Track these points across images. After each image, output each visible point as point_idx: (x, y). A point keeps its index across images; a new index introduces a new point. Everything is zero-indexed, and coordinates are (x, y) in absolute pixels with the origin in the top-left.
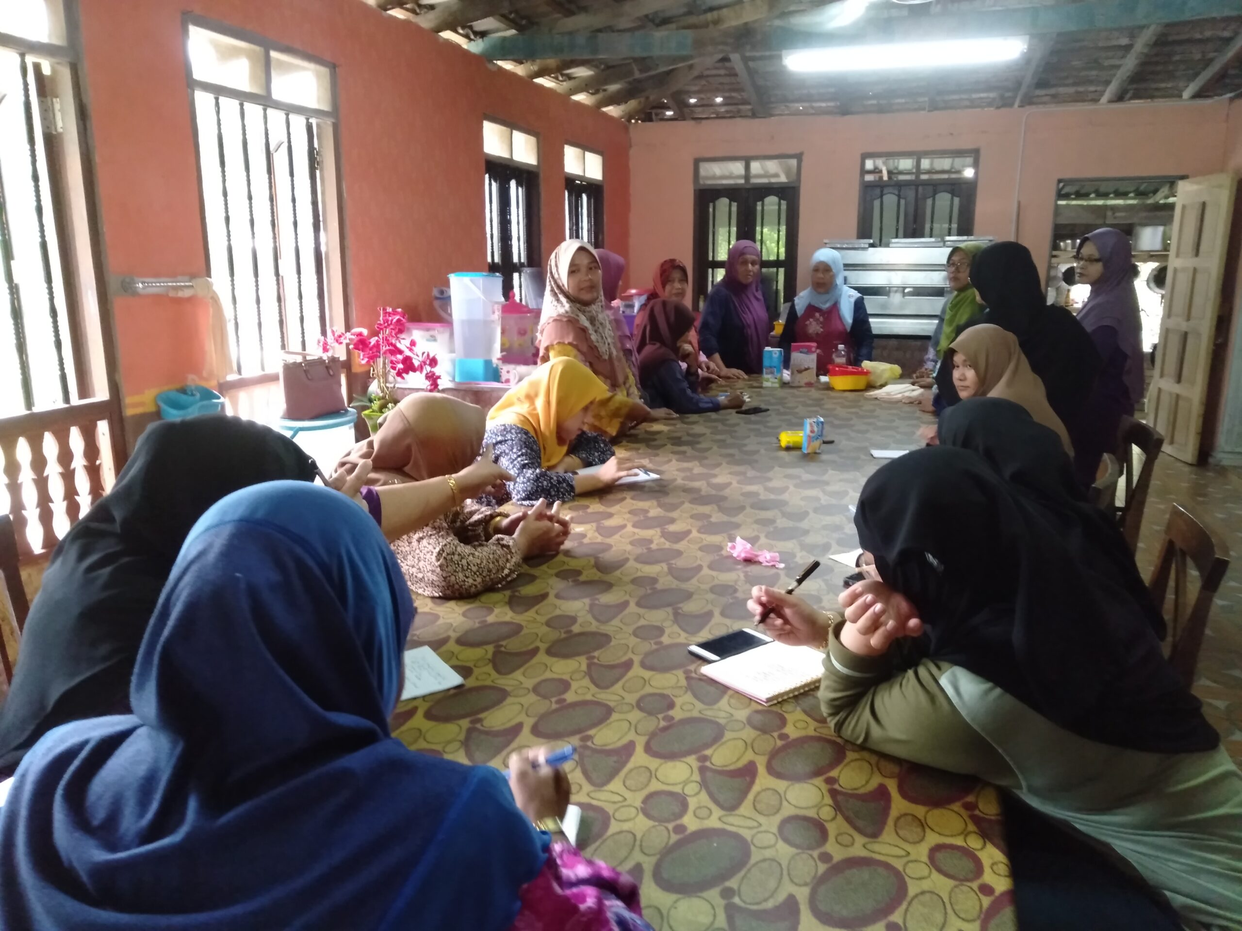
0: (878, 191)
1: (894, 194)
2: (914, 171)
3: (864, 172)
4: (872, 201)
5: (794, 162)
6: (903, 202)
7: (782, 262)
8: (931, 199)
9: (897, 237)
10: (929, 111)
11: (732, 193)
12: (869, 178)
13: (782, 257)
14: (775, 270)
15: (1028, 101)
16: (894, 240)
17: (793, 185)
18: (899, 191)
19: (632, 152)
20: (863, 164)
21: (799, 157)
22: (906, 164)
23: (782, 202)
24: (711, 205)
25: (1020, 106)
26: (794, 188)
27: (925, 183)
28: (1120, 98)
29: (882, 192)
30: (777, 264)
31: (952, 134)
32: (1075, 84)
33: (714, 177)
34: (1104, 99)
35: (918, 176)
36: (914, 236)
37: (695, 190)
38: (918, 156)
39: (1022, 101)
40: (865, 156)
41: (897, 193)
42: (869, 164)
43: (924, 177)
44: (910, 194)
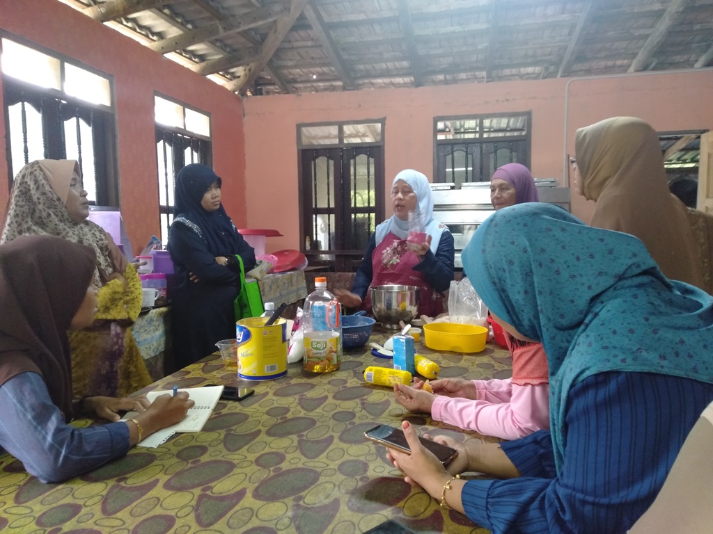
0: (449, 148)
1: (462, 150)
2: (478, 129)
3: (437, 131)
4: (445, 156)
5: (379, 126)
6: (470, 156)
7: (373, 207)
8: (494, 154)
9: (467, 181)
10: (487, 82)
11: (329, 152)
12: (441, 137)
13: (373, 204)
14: (367, 215)
15: (568, 73)
16: (465, 184)
17: (378, 145)
18: (467, 148)
19: (246, 120)
20: (435, 125)
21: (382, 121)
22: (471, 124)
23: (370, 158)
24: (313, 162)
25: (562, 76)
26: (379, 147)
27: (489, 140)
28: (645, 68)
29: (452, 149)
30: (368, 210)
31: (507, 100)
32: (607, 57)
33: (315, 138)
34: (632, 69)
35: (481, 135)
36: (481, 180)
37: (298, 150)
38: (481, 118)
39: (564, 71)
40: (436, 120)
41: (464, 149)
42: (440, 125)
43: (485, 135)
44: (476, 150)
